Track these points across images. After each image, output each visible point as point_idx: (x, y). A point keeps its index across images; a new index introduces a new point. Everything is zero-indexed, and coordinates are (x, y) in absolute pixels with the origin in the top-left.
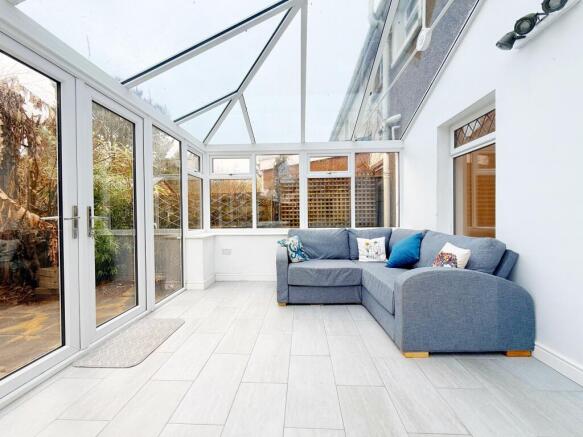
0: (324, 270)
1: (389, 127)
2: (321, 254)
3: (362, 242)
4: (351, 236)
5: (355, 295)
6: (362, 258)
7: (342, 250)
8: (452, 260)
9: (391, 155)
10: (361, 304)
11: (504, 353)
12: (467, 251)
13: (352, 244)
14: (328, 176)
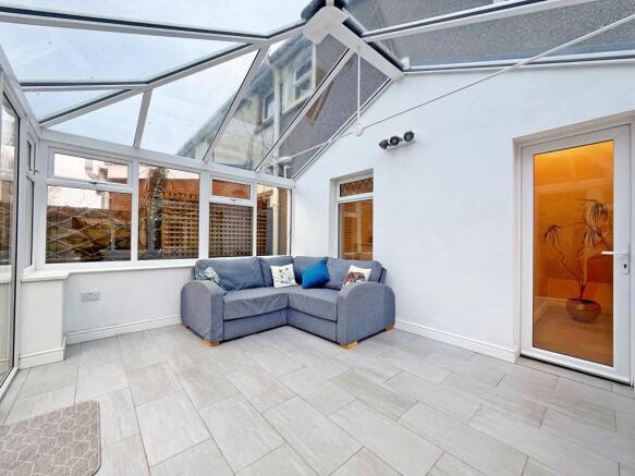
0: (259, 299)
1: (281, 166)
2: (238, 285)
3: (275, 270)
4: (264, 265)
5: (283, 317)
6: (277, 284)
7: (258, 279)
8: (361, 277)
9: (282, 191)
10: (287, 325)
11: (385, 330)
12: (370, 270)
13: (266, 272)
14: (231, 203)
